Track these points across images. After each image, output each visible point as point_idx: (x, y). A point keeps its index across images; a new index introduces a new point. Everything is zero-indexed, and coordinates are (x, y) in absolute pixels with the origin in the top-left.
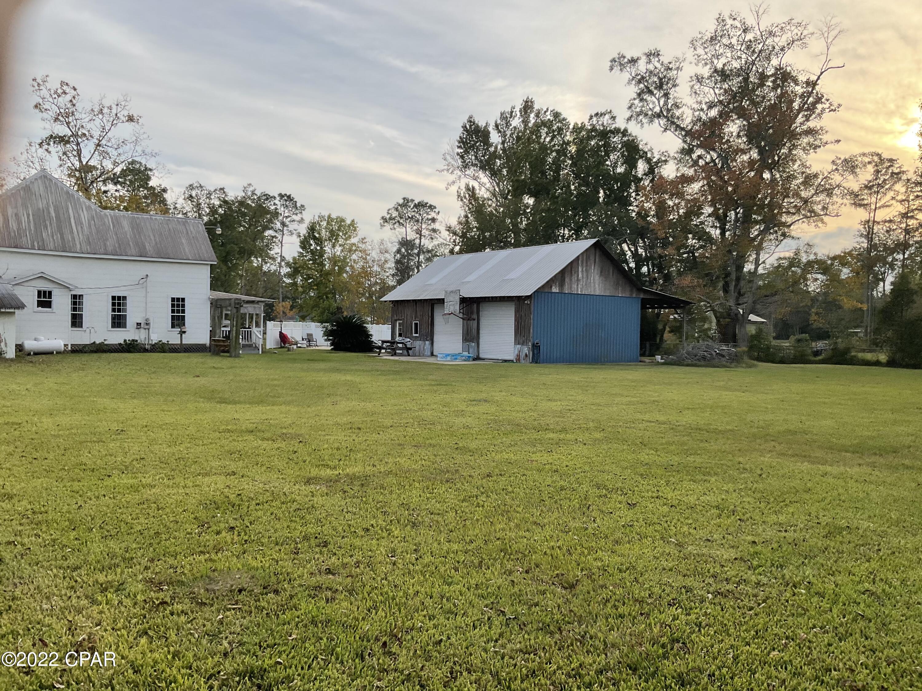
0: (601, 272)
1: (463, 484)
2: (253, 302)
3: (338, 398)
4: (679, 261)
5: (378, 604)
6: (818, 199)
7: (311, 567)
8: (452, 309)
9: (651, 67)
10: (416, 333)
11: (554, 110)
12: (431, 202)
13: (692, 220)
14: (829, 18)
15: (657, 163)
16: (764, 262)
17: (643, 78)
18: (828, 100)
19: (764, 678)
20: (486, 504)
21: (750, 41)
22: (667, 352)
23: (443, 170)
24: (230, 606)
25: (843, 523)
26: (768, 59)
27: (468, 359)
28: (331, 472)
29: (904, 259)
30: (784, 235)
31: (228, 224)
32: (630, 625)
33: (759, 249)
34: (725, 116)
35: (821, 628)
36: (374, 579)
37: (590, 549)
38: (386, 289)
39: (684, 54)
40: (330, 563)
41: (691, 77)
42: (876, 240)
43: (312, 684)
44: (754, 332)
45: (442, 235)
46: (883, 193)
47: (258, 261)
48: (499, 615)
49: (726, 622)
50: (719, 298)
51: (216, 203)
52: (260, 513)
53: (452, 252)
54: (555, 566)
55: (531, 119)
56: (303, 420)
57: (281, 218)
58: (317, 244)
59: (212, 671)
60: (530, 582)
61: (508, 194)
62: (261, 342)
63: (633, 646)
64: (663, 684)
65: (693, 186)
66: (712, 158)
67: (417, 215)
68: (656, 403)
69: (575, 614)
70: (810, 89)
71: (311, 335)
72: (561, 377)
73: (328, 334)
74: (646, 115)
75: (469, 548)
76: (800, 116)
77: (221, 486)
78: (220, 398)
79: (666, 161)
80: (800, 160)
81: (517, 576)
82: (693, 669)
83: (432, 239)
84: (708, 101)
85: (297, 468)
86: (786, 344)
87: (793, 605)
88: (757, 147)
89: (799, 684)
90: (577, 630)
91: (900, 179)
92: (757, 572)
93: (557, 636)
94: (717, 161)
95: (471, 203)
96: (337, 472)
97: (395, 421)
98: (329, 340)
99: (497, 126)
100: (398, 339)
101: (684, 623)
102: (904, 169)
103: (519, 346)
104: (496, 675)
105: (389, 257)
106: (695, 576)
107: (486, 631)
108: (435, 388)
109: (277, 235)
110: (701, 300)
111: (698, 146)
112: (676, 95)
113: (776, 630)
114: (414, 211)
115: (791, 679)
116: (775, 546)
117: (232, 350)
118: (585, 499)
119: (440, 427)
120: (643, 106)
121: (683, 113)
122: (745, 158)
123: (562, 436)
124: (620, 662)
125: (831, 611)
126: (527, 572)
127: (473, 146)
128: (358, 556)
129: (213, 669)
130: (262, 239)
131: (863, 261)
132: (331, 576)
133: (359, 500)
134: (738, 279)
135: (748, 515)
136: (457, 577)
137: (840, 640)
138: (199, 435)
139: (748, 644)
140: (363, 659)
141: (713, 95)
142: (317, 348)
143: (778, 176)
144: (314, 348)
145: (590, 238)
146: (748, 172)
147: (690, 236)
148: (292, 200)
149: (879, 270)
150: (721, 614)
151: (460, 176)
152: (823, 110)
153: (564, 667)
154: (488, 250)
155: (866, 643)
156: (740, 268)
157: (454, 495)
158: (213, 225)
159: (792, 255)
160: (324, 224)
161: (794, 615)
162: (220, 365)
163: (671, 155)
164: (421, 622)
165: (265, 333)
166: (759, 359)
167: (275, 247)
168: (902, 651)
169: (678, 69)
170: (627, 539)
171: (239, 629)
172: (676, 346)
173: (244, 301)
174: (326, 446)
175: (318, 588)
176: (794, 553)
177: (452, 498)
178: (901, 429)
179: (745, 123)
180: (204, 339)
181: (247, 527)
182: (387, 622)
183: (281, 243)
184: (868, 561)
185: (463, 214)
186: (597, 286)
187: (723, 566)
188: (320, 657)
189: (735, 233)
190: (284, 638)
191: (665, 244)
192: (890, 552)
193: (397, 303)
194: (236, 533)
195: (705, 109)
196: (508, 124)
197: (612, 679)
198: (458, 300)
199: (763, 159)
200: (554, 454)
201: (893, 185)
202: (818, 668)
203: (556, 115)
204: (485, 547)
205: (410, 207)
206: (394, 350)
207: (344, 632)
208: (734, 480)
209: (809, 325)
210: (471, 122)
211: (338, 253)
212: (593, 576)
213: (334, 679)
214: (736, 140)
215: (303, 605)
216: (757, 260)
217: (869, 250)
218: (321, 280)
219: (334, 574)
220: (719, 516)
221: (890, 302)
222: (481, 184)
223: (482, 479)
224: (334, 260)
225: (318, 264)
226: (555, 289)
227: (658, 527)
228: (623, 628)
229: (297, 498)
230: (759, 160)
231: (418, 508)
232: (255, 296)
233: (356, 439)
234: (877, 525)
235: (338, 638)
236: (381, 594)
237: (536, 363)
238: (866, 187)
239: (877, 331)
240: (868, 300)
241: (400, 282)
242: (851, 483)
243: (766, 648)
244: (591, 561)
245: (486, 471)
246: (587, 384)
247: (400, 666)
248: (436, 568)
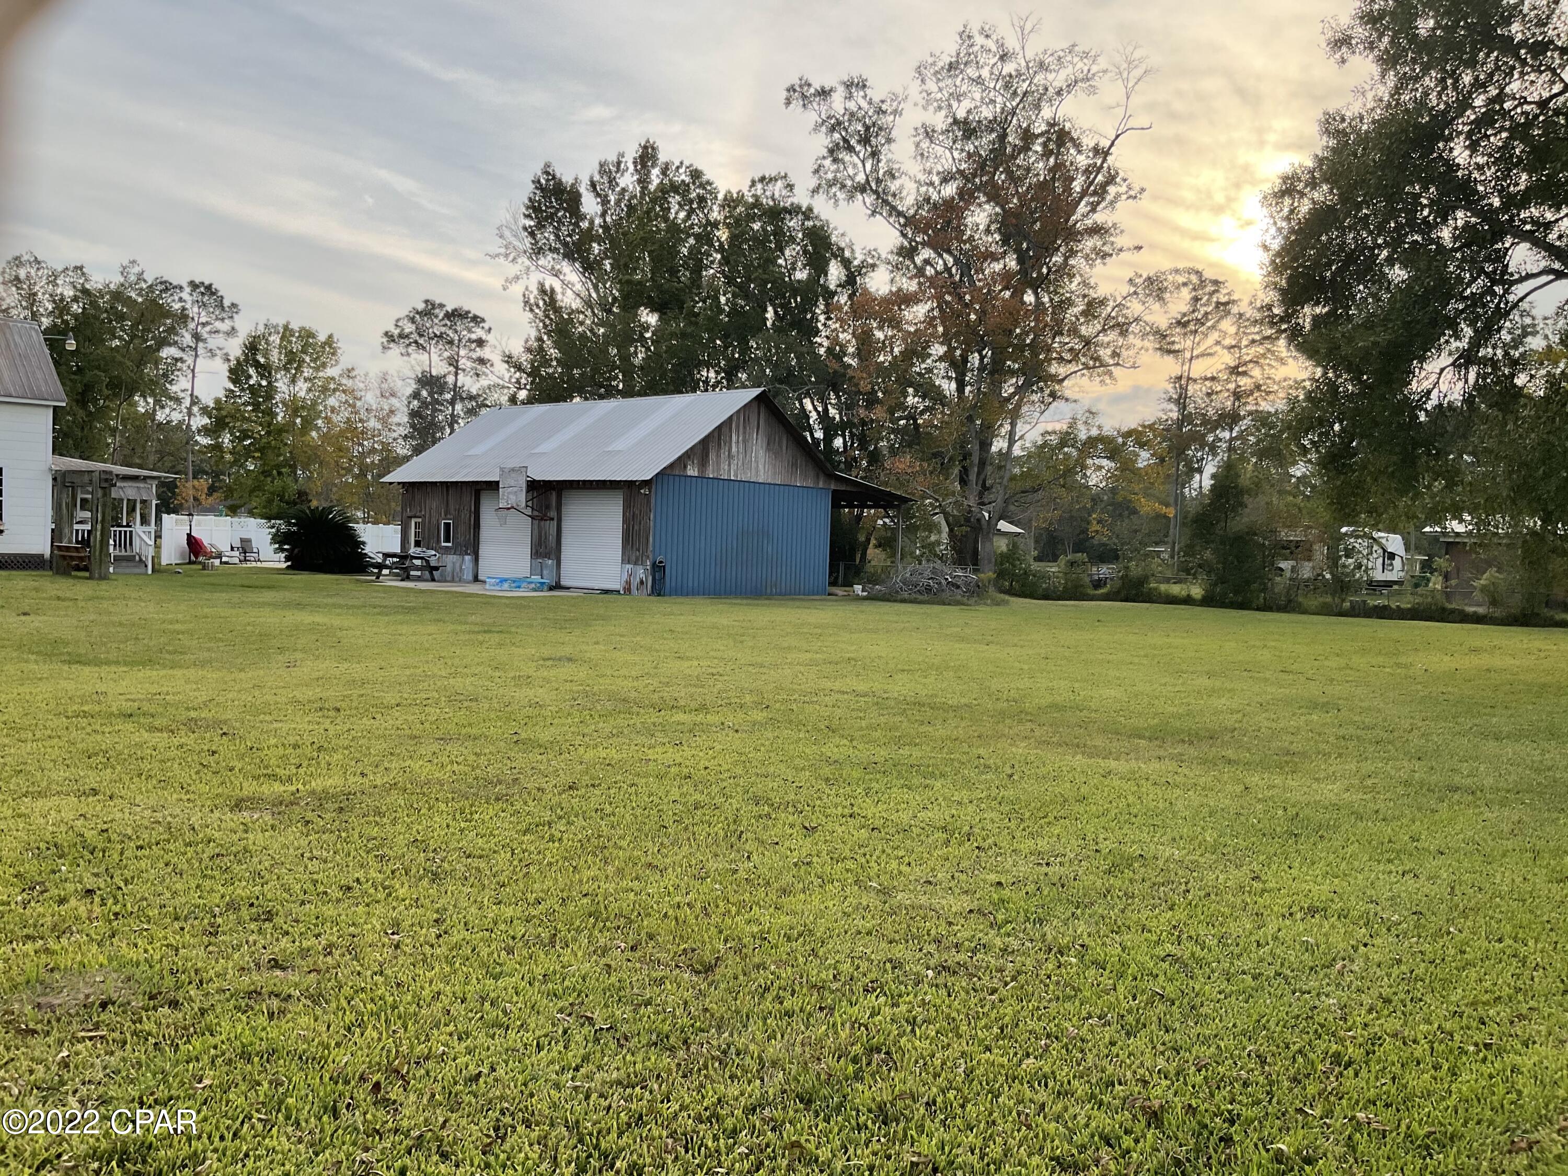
0: (768, 444)
1: (525, 803)
2: (135, 478)
3: (299, 655)
4: (893, 431)
5: (365, 1018)
6: (1106, 339)
7: (242, 957)
8: (513, 500)
9: (852, 105)
10: (447, 540)
11: (691, 165)
12: (475, 311)
13: (913, 364)
14: (1130, 49)
15: (860, 267)
16: (1021, 438)
17: (839, 123)
18: (1125, 180)
19: (1012, 1102)
20: (565, 836)
21: (1011, 76)
22: (873, 580)
23: (498, 255)
24: (83, 1034)
25: (1135, 850)
26: (1038, 107)
27: (540, 587)
28: (282, 788)
29: (1232, 439)
30: (1053, 395)
31: (88, 332)
32: (803, 1028)
33: (1015, 415)
34: (966, 196)
35: (1100, 1018)
36: (359, 974)
37: (741, 905)
38: (392, 462)
39: (905, 89)
40: (276, 950)
41: (916, 129)
42: (1191, 408)
43: (240, 1165)
44: (1004, 548)
45: (495, 369)
46: (1203, 333)
47: (148, 403)
48: (582, 1025)
49: (954, 1014)
50: (953, 494)
51: (65, 293)
52: (143, 864)
53: (513, 400)
54: (681, 937)
55: (653, 177)
56: (230, 696)
57: (192, 325)
58: (262, 376)
59: (46, 1155)
60: (638, 965)
61: (613, 304)
62: (151, 552)
63: (806, 1064)
64: (853, 1122)
65: (915, 308)
66: (945, 264)
67: (450, 333)
68: (853, 663)
69: (712, 1016)
70: (1099, 162)
71: (249, 541)
72: (698, 619)
73: (280, 539)
74: (843, 186)
75: (535, 913)
76: (1083, 203)
77: (68, 815)
78: (69, 654)
79: (873, 266)
80: (1081, 275)
81: (616, 957)
82: (901, 1096)
83: (478, 375)
84: (941, 170)
85: (216, 781)
86: (1052, 568)
87: (1058, 983)
88: (1015, 251)
89: (1066, 1109)
90: (715, 1043)
91: (1229, 312)
92: (1002, 931)
93: (681, 1053)
94: (954, 270)
95: (547, 316)
96: (293, 788)
97: (405, 696)
98: (283, 550)
99: (593, 185)
100: (413, 550)
101: (888, 1019)
102: (1235, 297)
103: (629, 567)
104: (574, 1127)
105: (398, 405)
106: (907, 941)
107: (560, 1053)
108: (480, 637)
109: (185, 357)
110: (924, 497)
111: (924, 244)
112: (890, 156)
113: (1032, 1024)
114: (445, 325)
115: (1053, 1103)
116: (1031, 888)
117: (94, 567)
118: (735, 821)
119: (487, 706)
120: (838, 171)
121: (901, 188)
122: (997, 267)
123: (700, 718)
124: (784, 1092)
125: (1115, 990)
126: (633, 949)
127: (551, 216)
128: (330, 935)
129: (47, 1150)
130: (157, 363)
131: (1170, 440)
132: (278, 973)
133: (334, 837)
134: (982, 464)
135: (990, 841)
136: (510, 964)
137: (1128, 1034)
138: (27, 722)
139: (988, 1049)
140: (336, 1114)
141: (950, 161)
142: (259, 565)
143: (1046, 299)
144: (254, 564)
145: (753, 386)
146: (1001, 291)
147: (911, 390)
148: (213, 294)
149: (1194, 456)
150: (947, 1002)
151: (528, 268)
152: (1118, 196)
153: (692, 1106)
154: (577, 400)
155: (1167, 1038)
156: (985, 445)
157: (511, 822)
158: (59, 333)
159: (1065, 427)
160: (275, 339)
161: (1058, 998)
162: (69, 594)
163: (883, 256)
164: (442, 1045)
165: (158, 536)
166: (1011, 592)
167: (182, 378)
168: (1218, 1047)
169: (895, 112)
170: (801, 885)
171: (101, 1075)
172: (885, 569)
173: (117, 475)
174: (273, 741)
175: (254, 994)
176: (1060, 900)
177: (505, 828)
178: (1221, 703)
179: (998, 209)
180: (41, 545)
181: (119, 888)
182: (383, 1048)
183: (193, 371)
184: (1171, 909)
185: (533, 334)
186: (761, 467)
187: (950, 924)
188: (256, 1115)
189: (979, 389)
190: (187, 1086)
191: (872, 402)
192: (1202, 893)
193: (411, 487)
194: (97, 900)
195: (937, 183)
196: (612, 182)
197: (772, 1119)
198: (524, 486)
199: (1023, 272)
200: (686, 748)
201: (1218, 321)
202: (1094, 1081)
203: (696, 174)
204: (562, 910)
205: (436, 317)
206: (406, 570)
207: (301, 1069)
208: (968, 784)
209: (1087, 539)
210: (548, 173)
211: (302, 394)
212: (744, 951)
213: (283, 1153)
214: (984, 238)
215: (225, 1025)
216: (1012, 433)
217: (1180, 423)
218: (269, 443)
219: (284, 969)
220: (947, 843)
221: (1210, 505)
222: (566, 284)
223: (560, 794)
224: (294, 406)
225: (263, 412)
226: (692, 471)
227: (850, 864)
228: (791, 1034)
229: (217, 835)
230: (1018, 272)
231: (444, 846)
232: (140, 467)
233: (331, 728)
234: (1184, 852)
235: (290, 1081)
236: (372, 1000)
237: (659, 595)
238: (1179, 323)
239: (1189, 550)
240: (1176, 501)
241: (418, 450)
242: (1146, 786)
243: (1016, 1054)
244: (742, 924)
245: (565, 779)
246: (742, 631)
247: (405, 1123)
248: (474, 950)
